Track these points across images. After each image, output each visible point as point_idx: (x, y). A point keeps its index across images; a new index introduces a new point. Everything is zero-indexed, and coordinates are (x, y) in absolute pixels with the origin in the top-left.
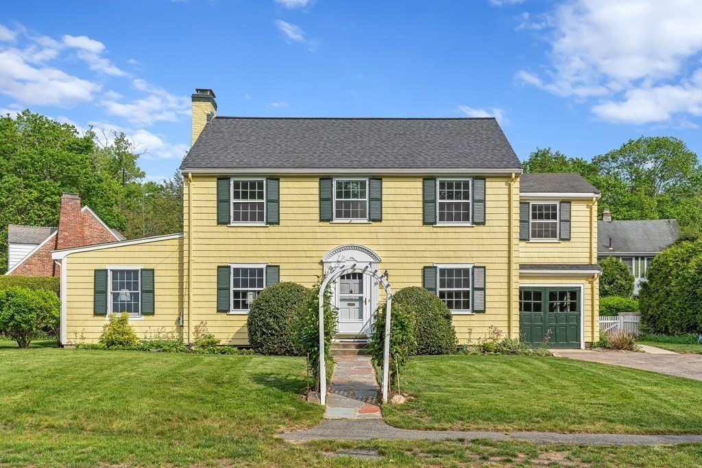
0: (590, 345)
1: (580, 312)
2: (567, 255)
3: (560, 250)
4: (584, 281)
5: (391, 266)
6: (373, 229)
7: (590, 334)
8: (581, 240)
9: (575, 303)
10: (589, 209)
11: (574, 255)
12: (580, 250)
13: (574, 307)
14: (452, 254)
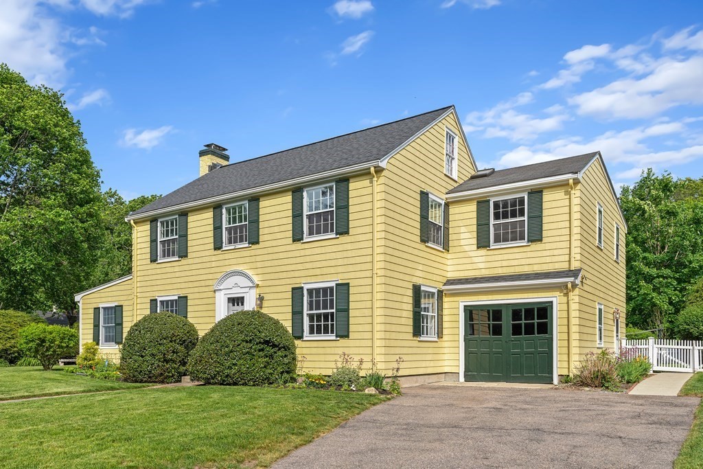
0: (565, 379)
1: (552, 335)
2: (537, 260)
3: (530, 255)
4: (557, 294)
5: (267, 289)
6: (253, 253)
7: (565, 365)
8: (557, 239)
9: (545, 324)
10: (568, 197)
11: (548, 259)
12: (556, 252)
13: (545, 328)
14: (318, 272)
